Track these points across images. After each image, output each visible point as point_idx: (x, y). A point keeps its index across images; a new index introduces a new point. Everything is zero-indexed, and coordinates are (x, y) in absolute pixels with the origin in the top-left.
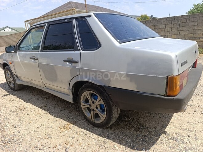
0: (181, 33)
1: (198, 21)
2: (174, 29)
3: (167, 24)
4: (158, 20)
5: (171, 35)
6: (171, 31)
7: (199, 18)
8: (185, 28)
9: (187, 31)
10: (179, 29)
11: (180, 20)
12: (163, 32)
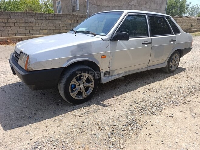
0: (51, 28)
1: (60, 20)
2: (44, 25)
3: (37, 19)
4: (27, 14)
5: (43, 30)
6: (42, 26)
7: (61, 18)
8: (52, 25)
9: (55, 27)
10: (48, 25)
11: (48, 17)
12: (35, 27)
